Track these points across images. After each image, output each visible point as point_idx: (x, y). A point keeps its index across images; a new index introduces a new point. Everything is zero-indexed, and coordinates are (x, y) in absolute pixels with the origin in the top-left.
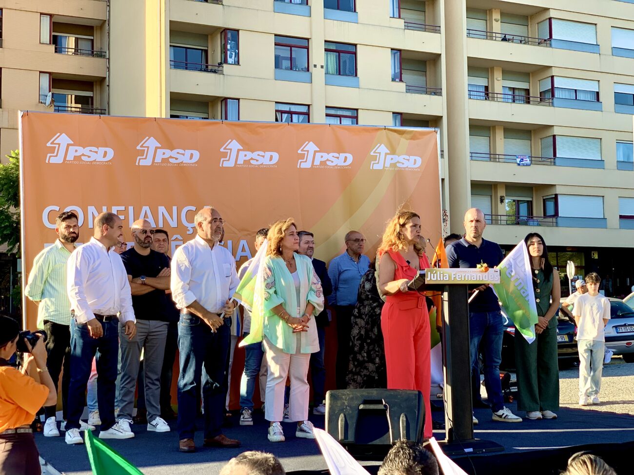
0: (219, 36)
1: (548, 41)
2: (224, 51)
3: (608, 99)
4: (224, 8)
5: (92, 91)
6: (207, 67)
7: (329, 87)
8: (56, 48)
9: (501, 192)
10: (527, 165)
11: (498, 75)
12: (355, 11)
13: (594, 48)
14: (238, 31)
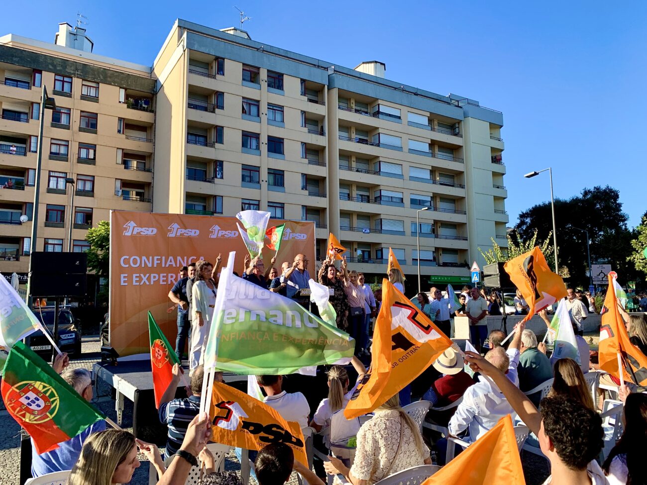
0: (213, 164)
1: (378, 172)
2: (215, 171)
3: (407, 202)
4: (215, 150)
5: (144, 189)
6: (206, 179)
7: (269, 191)
8: (125, 167)
9: (355, 246)
10: (368, 233)
11: (354, 188)
12: (283, 154)
13: (401, 176)
14: (223, 162)
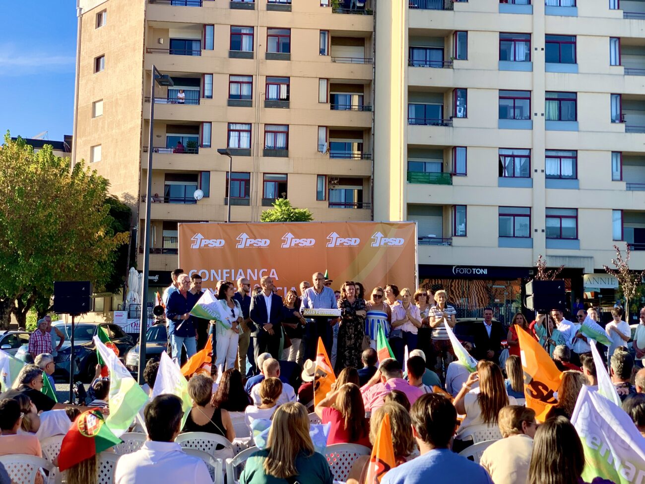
0: (451, 94)
2: (455, 106)
4: (454, 71)
5: (362, 138)
6: (443, 121)
7: (548, 132)
8: (331, 106)
12: (576, 63)
14: (466, 89)
